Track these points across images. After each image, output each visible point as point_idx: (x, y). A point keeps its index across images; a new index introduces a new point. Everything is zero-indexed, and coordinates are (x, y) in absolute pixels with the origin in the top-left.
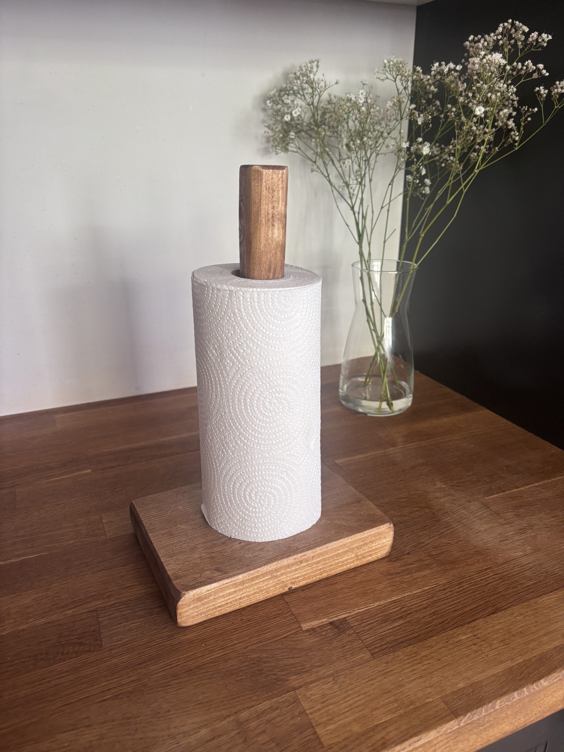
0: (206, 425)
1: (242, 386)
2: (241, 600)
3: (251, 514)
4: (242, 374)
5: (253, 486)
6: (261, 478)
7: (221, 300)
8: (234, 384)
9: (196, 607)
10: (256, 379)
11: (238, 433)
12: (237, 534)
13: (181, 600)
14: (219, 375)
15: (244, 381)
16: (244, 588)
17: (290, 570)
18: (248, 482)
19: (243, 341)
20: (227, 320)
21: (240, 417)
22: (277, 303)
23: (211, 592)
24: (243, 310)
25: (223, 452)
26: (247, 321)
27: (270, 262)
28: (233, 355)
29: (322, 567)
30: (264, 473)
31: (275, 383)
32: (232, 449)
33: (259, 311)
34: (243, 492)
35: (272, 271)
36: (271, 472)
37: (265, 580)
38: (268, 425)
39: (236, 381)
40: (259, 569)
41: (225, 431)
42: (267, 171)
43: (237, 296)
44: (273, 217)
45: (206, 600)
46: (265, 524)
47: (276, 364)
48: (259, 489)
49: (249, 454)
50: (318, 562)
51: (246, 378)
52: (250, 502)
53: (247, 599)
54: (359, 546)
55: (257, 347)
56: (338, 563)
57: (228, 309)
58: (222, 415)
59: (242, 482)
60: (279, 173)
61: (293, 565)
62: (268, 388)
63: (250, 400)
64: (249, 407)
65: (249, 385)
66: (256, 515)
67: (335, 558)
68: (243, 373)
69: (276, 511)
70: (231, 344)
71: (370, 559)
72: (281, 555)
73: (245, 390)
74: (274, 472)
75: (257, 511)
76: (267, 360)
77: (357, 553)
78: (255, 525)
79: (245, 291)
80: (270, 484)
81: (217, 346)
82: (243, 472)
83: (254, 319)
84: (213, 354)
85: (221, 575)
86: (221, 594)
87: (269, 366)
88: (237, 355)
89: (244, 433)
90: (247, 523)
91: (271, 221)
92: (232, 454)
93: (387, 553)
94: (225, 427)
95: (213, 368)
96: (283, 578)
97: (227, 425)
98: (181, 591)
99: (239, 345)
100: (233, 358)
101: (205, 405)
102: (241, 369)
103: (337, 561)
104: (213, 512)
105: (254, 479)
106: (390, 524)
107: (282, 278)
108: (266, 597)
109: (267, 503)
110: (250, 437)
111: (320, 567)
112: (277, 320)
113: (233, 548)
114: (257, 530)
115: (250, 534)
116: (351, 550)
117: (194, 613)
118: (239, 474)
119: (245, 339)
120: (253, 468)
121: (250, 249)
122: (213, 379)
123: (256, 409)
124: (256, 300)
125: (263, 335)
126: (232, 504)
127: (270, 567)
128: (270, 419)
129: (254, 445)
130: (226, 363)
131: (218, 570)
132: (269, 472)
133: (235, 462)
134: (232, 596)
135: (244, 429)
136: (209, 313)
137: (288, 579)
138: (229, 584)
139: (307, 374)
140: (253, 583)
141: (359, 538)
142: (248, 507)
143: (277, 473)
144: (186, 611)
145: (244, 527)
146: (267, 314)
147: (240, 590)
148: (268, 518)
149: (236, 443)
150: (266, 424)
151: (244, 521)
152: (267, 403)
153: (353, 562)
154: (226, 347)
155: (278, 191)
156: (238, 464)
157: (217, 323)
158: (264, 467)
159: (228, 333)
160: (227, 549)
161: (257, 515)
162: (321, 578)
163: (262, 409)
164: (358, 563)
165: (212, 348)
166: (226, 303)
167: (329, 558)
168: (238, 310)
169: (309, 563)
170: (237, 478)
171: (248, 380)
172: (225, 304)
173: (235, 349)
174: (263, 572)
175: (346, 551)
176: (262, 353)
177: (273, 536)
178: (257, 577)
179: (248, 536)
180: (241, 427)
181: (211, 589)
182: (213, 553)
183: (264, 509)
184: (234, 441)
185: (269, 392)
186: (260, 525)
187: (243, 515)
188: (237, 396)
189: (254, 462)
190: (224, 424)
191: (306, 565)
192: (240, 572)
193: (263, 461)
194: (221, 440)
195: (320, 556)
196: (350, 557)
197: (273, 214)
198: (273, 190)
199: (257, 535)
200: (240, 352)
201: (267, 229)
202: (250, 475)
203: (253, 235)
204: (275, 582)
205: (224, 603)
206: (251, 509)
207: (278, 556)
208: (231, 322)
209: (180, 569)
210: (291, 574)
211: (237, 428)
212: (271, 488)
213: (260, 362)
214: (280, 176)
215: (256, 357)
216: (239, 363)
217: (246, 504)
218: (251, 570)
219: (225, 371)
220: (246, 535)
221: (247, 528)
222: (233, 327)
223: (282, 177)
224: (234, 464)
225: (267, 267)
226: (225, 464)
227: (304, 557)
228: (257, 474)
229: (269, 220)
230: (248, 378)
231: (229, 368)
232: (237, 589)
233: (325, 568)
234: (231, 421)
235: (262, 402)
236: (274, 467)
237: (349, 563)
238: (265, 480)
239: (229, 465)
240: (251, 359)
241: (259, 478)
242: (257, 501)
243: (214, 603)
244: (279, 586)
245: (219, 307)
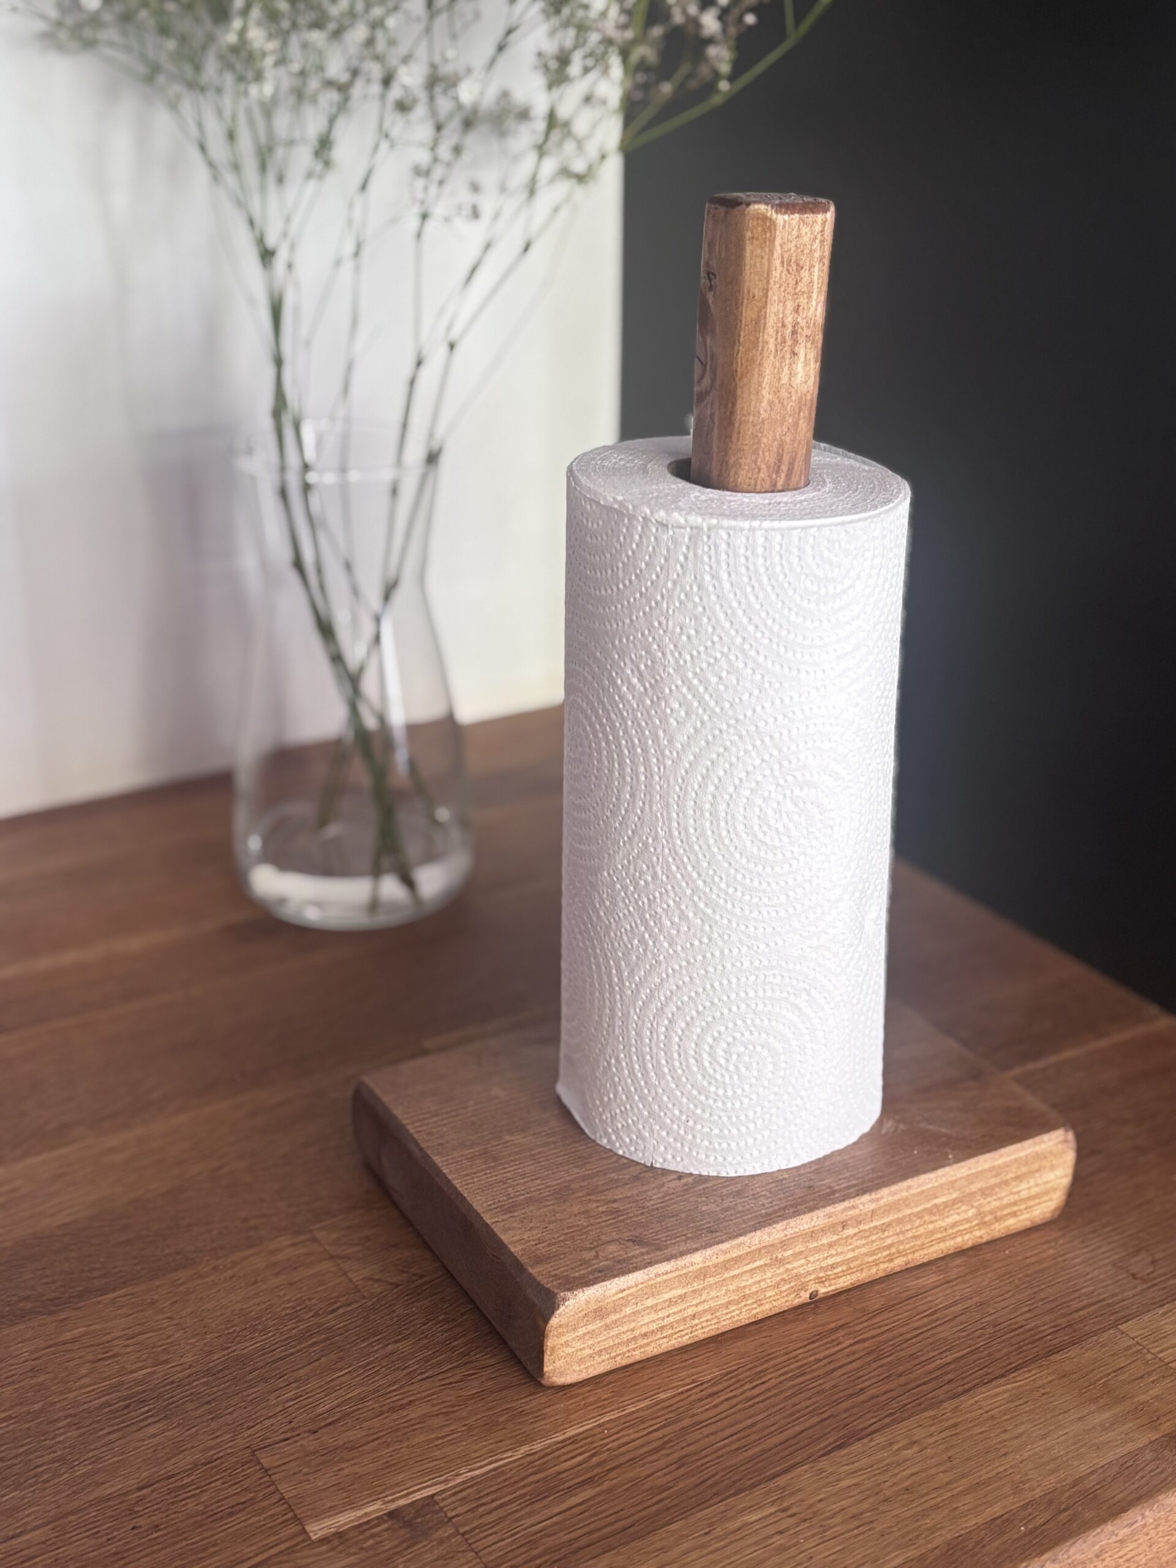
0: (596, 871)
1: (708, 770)
2: (696, 1321)
3: (711, 1101)
4: (710, 738)
5: (723, 1029)
6: (743, 1006)
7: (668, 551)
8: (687, 765)
9: (591, 1333)
10: (746, 751)
11: (689, 892)
12: (669, 1157)
13: (558, 1312)
14: (646, 743)
15: (714, 756)
16: (704, 1288)
17: (815, 1244)
18: (710, 1019)
19: (719, 655)
20: (681, 603)
21: (697, 848)
22: (811, 559)
23: (627, 1296)
24: (725, 576)
25: (642, 941)
26: (735, 604)
27: (781, 446)
28: (689, 689)
29: (895, 1239)
30: (752, 994)
31: (794, 761)
32: (669, 933)
33: (765, 580)
34: (693, 1046)
35: (784, 468)
36: (769, 993)
37: (755, 1269)
38: (768, 870)
39: (692, 758)
40: (741, 1239)
41: (651, 886)
42: (786, 217)
43: (711, 542)
44: (794, 332)
45: (614, 1317)
46: (748, 1128)
47: (799, 712)
48: (738, 1035)
49: (716, 945)
50: (884, 1228)
51: (721, 750)
52: (711, 1071)
53: (709, 1317)
54: (988, 1188)
55: (754, 671)
56: (932, 1232)
57: (684, 573)
58: (646, 845)
59: (692, 1018)
60: (815, 222)
61: (823, 1231)
62: (777, 773)
63: (728, 805)
64: (723, 824)
65: (727, 766)
66: (724, 1103)
67: (927, 1218)
68: (714, 737)
69: (776, 1094)
70: (685, 662)
71: (1013, 1224)
72: (792, 1206)
73: (716, 781)
74: (778, 993)
75: (730, 1093)
76: (778, 701)
77: (981, 1206)
78: (721, 1131)
79: (734, 529)
80: (766, 1022)
81: (646, 665)
82: (696, 993)
83: (752, 598)
84: (631, 687)
85: (648, 1253)
86: (650, 1302)
87: (780, 717)
88: (701, 689)
89: (707, 890)
90: (699, 1127)
91: (789, 343)
92: (670, 945)
93: (1056, 1209)
94: (655, 876)
95: (629, 723)
96: (799, 1266)
97: (658, 869)
98: (556, 1291)
99: (709, 664)
100: (690, 697)
101: (596, 817)
102: (708, 725)
103: (931, 1227)
104: (602, 1101)
105: (726, 1011)
106: (1067, 1131)
107: (806, 485)
108: (755, 1316)
109: (755, 1073)
110: (722, 902)
111: (889, 1241)
112: (809, 600)
113: (665, 1189)
114: (725, 1145)
115: (707, 1156)
116: (966, 1199)
117: (584, 1348)
118: (686, 998)
119: (725, 650)
120: (725, 982)
121: (732, 413)
122: (626, 752)
123: (741, 828)
124: (760, 551)
125: (771, 640)
126: (660, 1076)
127: (769, 1234)
128: (775, 855)
129: (730, 921)
130: (668, 711)
131: (637, 1241)
132: (765, 991)
133: (677, 967)
134: (675, 1309)
135: (708, 880)
136: (627, 582)
137: (811, 1268)
138: (670, 1276)
139: (871, 736)
140: (726, 1275)
141: (987, 1166)
142: (706, 1084)
143: (785, 995)
144: (567, 1344)
145: (690, 1137)
146: (786, 585)
147: (694, 1291)
148: (755, 1113)
149: (683, 916)
150: (764, 868)
151: (691, 1123)
152: (771, 813)
153: (969, 1230)
154: (671, 671)
155: (812, 266)
156: (684, 972)
157: (651, 608)
158: (752, 978)
159: (681, 633)
160: (649, 1193)
161: (729, 1105)
162: (888, 1270)
163: (756, 828)
164: (981, 1235)
165: (629, 672)
166: (682, 558)
167: (910, 1218)
168: (713, 577)
169: (862, 1227)
170: (678, 1008)
171: (726, 754)
172: (677, 561)
173: (695, 674)
174: (753, 1248)
175: (955, 1200)
176: (767, 685)
177: (766, 1162)
178: (737, 1260)
179: (700, 1162)
180: (699, 875)
181: (629, 1288)
182: (615, 1201)
183: (747, 1087)
184: (677, 912)
185: (778, 785)
186: (734, 1131)
187: (691, 1106)
188: (693, 795)
189: (728, 966)
190: (651, 866)
191: (855, 1235)
192: (694, 1246)
193: (752, 963)
194: (638, 908)
195: (889, 1211)
196: (963, 1216)
197: (794, 327)
198: (798, 265)
199: (725, 1159)
200: (708, 680)
201: (778, 364)
202: (716, 1001)
203: (741, 379)
204: (778, 1275)
205: (653, 1327)
206: (712, 1089)
207: (784, 1208)
208: (690, 606)
209: (540, 1241)
210: (817, 1256)
211: (686, 876)
212: (768, 1034)
213: (759, 709)
214: (818, 228)
215: (751, 694)
216: (705, 710)
217: (700, 1077)
218: (722, 1242)
219: (664, 731)
220: (696, 1159)
221: (699, 1141)
222: (696, 618)
223: (823, 231)
224: (673, 970)
225: (771, 458)
226: (648, 973)
227: (851, 1213)
228: (733, 996)
229: (784, 341)
230: (725, 749)
231: (675, 724)
232: (690, 1289)
233: (901, 1242)
234: (670, 860)
235: (757, 810)
236: (779, 978)
237: (960, 1233)
238: (755, 1012)
239: (660, 975)
240: (737, 700)
241: (738, 1008)
242: (731, 1068)
243: (633, 1325)
244: (787, 1286)
245: (658, 569)
